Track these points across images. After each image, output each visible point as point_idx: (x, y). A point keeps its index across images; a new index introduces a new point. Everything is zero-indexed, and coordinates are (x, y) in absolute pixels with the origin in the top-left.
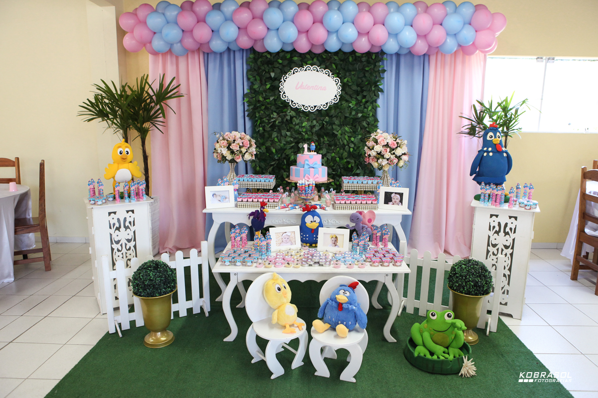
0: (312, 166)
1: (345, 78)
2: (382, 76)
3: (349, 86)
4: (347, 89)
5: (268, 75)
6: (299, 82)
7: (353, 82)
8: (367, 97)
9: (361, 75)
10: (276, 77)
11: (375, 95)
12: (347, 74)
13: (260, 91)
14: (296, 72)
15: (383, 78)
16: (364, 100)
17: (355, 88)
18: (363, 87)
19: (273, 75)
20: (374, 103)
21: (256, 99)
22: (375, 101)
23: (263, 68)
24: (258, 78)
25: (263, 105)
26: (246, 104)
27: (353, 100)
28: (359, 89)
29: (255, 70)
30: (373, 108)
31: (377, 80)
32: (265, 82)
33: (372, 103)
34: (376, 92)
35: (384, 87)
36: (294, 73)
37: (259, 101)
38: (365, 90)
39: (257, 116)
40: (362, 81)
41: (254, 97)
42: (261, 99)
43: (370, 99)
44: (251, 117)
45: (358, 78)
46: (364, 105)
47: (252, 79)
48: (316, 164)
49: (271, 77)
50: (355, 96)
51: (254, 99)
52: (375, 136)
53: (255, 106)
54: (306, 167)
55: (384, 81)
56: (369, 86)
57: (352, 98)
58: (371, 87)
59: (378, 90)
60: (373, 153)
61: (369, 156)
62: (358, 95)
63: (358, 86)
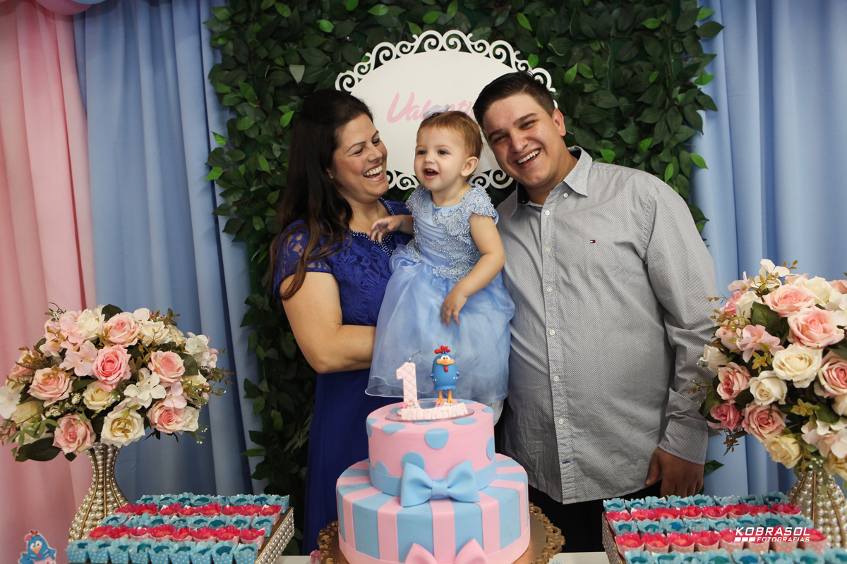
0: (440, 487)
1: (566, 68)
2: (705, 51)
3: (584, 94)
4: (580, 107)
5: (280, 78)
6: (398, 95)
7: (600, 80)
8: (657, 129)
9: (628, 52)
10: (310, 81)
11: (685, 122)
12: (576, 51)
13: (260, 141)
14: (386, 59)
15: (713, 56)
16: (646, 144)
17: (607, 100)
18: (639, 95)
19: (298, 73)
20: (684, 154)
21: (247, 168)
22: (687, 145)
23: (263, 53)
24: (249, 91)
25: (273, 188)
26: (218, 190)
27: (605, 147)
28: (624, 102)
29: (239, 64)
30: (681, 172)
31: (686, 64)
32: (276, 104)
33: (675, 152)
34: (687, 109)
35: (715, 90)
36: (378, 64)
37: (260, 174)
38: (649, 106)
39: (258, 228)
40: (634, 74)
41: (241, 162)
42: (265, 166)
43: (667, 139)
44: (238, 233)
45: (618, 63)
46: (648, 160)
47: (230, 99)
48: (465, 476)
49: (294, 81)
50: (610, 131)
51: (242, 168)
52: (762, 292)
53: (247, 193)
54: (410, 494)
55: (714, 69)
56: (662, 92)
57: (599, 137)
58: (668, 94)
59: (696, 101)
60: (768, 389)
61: (745, 398)
62: (622, 127)
63: (618, 91)
